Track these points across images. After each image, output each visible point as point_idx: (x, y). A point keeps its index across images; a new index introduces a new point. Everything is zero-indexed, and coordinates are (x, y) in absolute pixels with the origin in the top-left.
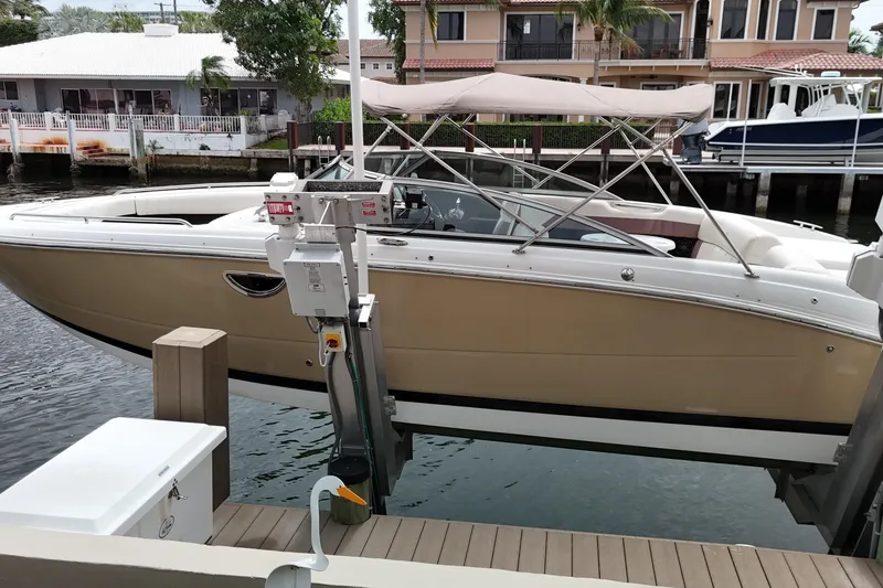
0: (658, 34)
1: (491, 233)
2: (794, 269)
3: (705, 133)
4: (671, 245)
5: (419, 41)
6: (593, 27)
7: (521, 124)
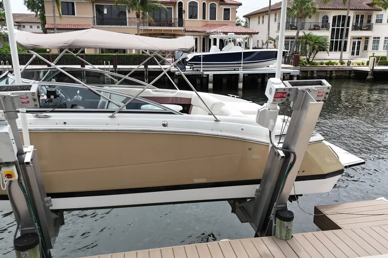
0: (163, 16)
1: (96, 108)
2: (233, 116)
3: (186, 58)
4: (181, 108)
5: (52, 15)
6: (135, 11)
7: (107, 54)
